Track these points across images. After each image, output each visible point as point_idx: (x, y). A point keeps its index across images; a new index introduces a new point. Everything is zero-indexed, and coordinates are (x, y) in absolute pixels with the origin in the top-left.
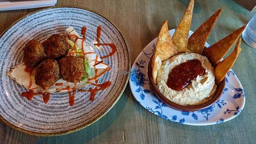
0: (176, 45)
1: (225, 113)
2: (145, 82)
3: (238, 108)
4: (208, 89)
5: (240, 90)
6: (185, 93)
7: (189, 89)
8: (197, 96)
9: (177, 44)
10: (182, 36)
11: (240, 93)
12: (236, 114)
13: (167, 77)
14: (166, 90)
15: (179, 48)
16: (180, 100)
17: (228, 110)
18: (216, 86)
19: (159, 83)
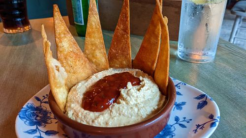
0: (93, 62)
1: (196, 130)
2: (49, 121)
3: (211, 117)
4: (152, 99)
5: (203, 96)
6: (114, 111)
7: (119, 103)
8: (136, 110)
9: (94, 60)
10: (97, 47)
11: (204, 99)
12: (213, 125)
13: (82, 97)
14: (80, 114)
15: (98, 65)
16: (107, 124)
17: (198, 126)
18: (164, 97)
19: (68, 109)
